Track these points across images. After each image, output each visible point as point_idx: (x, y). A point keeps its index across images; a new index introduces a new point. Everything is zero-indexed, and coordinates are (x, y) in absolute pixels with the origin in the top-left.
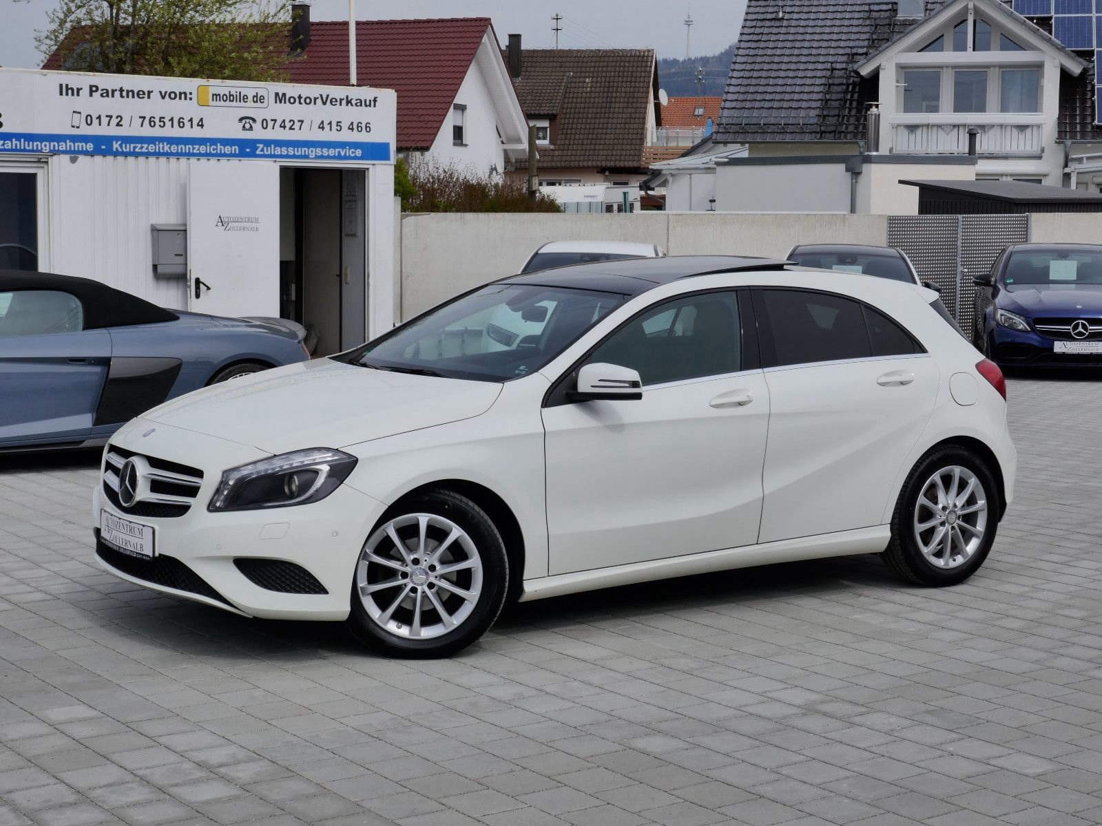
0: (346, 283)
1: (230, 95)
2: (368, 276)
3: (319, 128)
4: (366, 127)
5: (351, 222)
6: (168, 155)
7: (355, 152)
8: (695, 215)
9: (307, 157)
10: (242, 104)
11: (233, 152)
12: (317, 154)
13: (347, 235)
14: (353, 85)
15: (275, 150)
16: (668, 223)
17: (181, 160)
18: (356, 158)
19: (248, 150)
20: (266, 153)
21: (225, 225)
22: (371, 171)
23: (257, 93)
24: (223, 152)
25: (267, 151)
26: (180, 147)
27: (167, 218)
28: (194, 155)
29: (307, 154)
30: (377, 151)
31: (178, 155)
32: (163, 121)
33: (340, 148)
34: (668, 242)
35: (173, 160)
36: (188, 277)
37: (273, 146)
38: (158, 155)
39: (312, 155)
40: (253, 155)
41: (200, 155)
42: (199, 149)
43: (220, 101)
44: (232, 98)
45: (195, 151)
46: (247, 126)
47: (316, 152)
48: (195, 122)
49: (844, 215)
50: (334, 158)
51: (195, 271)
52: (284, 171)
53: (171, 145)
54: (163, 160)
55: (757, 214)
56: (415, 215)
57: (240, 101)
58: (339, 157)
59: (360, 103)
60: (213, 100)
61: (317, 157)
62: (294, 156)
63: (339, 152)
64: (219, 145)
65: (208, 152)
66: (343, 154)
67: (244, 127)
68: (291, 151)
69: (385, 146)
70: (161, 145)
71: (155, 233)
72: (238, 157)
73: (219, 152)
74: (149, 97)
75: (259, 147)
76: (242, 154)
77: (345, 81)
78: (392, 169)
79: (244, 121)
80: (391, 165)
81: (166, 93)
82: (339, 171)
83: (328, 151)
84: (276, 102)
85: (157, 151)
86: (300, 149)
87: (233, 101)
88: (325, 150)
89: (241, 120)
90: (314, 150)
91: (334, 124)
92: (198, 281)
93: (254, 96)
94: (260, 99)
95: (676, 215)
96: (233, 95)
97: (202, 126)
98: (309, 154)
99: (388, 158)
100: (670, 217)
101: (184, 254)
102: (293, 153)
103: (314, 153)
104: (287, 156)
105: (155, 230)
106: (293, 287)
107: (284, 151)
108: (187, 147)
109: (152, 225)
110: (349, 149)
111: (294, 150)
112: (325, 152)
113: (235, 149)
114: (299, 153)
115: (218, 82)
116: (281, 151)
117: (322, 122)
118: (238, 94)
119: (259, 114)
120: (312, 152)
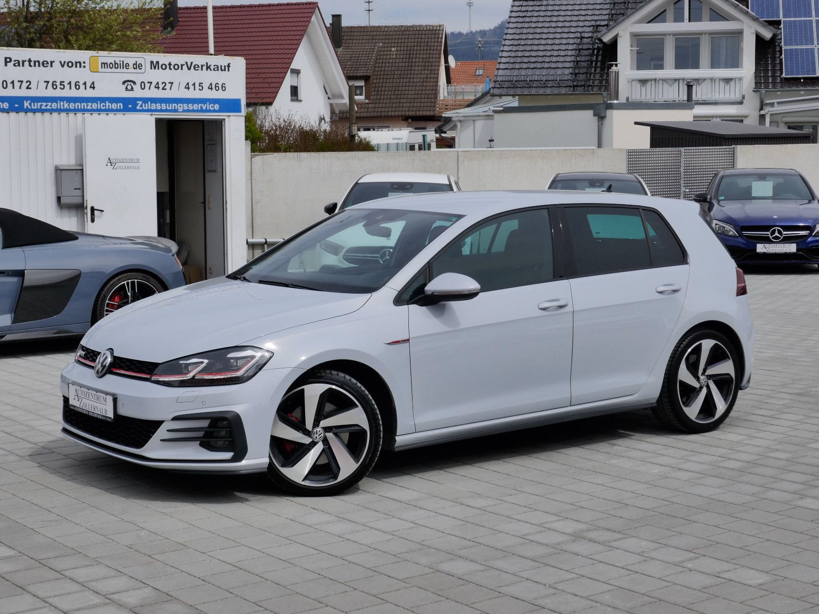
0: (209, 208)
1: (115, 64)
2: (226, 203)
3: (186, 88)
4: (222, 87)
5: (212, 161)
6: (68, 111)
7: (214, 107)
8: (479, 151)
9: (176, 111)
10: (125, 70)
11: (119, 108)
12: (184, 108)
13: (209, 171)
14: (211, 55)
15: (151, 106)
16: (458, 157)
17: (77, 114)
18: (214, 111)
19: (130, 106)
20: (144, 108)
21: (114, 165)
22: (226, 120)
23: (136, 62)
24: (110, 108)
25: (145, 107)
26: (76, 104)
27: (67, 160)
28: (88, 110)
29: (176, 108)
30: (231, 106)
31: (76, 111)
32: (63, 85)
33: (201, 103)
34: (458, 173)
35: (71, 115)
36: (85, 205)
37: (149, 102)
38: (59, 111)
39: (181, 109)
40: (134, 110)
41: (92, 111)
42: (91, 106)
43: (107, 68)
44: (116, 65)
45: (89, 108)
46: (129, 87)
47: (183, 107)
48: (88, 85)
49: (593, 149)
50: (198, 111)
51: (90, 202)
52: (158, 121)
53: (70, 103)
54: (63, 115)
55: (527, 150)
56: (260, 155)
57: (123, 68)
58: (202, 111)
59: (217, 68)
60: (102, 68)
61: (184, 111)
62: (166, 111)
63: (201, 107)
64: (107, 102)
65: (99, 108)
66: (204, 108)
67: (126, 88)
68: (164, 106)
69: (239, 101)
70: (62, 103)
71: (59, 171)
72: (124, 111)
73: (107, 108)
74: (51, 66)
75: (139, 104)
76: (126, 110)
77: (206, 52)
78: (243, 119)
79: (126, 84)
80: (242, 116)
81: (65, 62)
82: (202, 122)
83: (193, 106)
84: (151, 68)
85: (59, 108)
86: (171, 105)
87: (117, 68)
88: (190, 105)
89: (124, 83)
90: (182, 105)
91: (197, 85)
92: (93, 209)
93: (134, 64)
94: (139, 66)
95: (464, 151)
96: (117, 64)
97: (94, 88)
98: (178, 109)
99: (240, 111)
100: (459, 153)
101: (82, 188)
102: (165, 108)
103: (182, 108)
104: (161, 111)
105: (58, 170)
106: (168, 212)
107: (158, 106)
108: (82, 104)
109: (56, 166)
110: (209, 104)
111: (166, 106)
112: (191, 107)
113: (120, 106)
114: (171, 108)
115: (105, 53)
116: (156, 107)
117: (188, 84)
118: (121, 62)
119: (137, 78)
120: (180, 107)
